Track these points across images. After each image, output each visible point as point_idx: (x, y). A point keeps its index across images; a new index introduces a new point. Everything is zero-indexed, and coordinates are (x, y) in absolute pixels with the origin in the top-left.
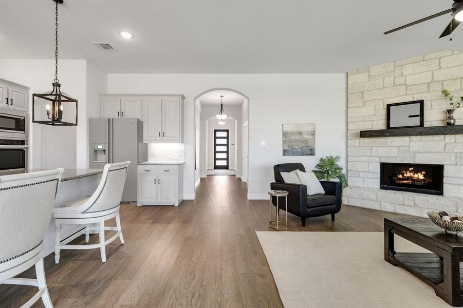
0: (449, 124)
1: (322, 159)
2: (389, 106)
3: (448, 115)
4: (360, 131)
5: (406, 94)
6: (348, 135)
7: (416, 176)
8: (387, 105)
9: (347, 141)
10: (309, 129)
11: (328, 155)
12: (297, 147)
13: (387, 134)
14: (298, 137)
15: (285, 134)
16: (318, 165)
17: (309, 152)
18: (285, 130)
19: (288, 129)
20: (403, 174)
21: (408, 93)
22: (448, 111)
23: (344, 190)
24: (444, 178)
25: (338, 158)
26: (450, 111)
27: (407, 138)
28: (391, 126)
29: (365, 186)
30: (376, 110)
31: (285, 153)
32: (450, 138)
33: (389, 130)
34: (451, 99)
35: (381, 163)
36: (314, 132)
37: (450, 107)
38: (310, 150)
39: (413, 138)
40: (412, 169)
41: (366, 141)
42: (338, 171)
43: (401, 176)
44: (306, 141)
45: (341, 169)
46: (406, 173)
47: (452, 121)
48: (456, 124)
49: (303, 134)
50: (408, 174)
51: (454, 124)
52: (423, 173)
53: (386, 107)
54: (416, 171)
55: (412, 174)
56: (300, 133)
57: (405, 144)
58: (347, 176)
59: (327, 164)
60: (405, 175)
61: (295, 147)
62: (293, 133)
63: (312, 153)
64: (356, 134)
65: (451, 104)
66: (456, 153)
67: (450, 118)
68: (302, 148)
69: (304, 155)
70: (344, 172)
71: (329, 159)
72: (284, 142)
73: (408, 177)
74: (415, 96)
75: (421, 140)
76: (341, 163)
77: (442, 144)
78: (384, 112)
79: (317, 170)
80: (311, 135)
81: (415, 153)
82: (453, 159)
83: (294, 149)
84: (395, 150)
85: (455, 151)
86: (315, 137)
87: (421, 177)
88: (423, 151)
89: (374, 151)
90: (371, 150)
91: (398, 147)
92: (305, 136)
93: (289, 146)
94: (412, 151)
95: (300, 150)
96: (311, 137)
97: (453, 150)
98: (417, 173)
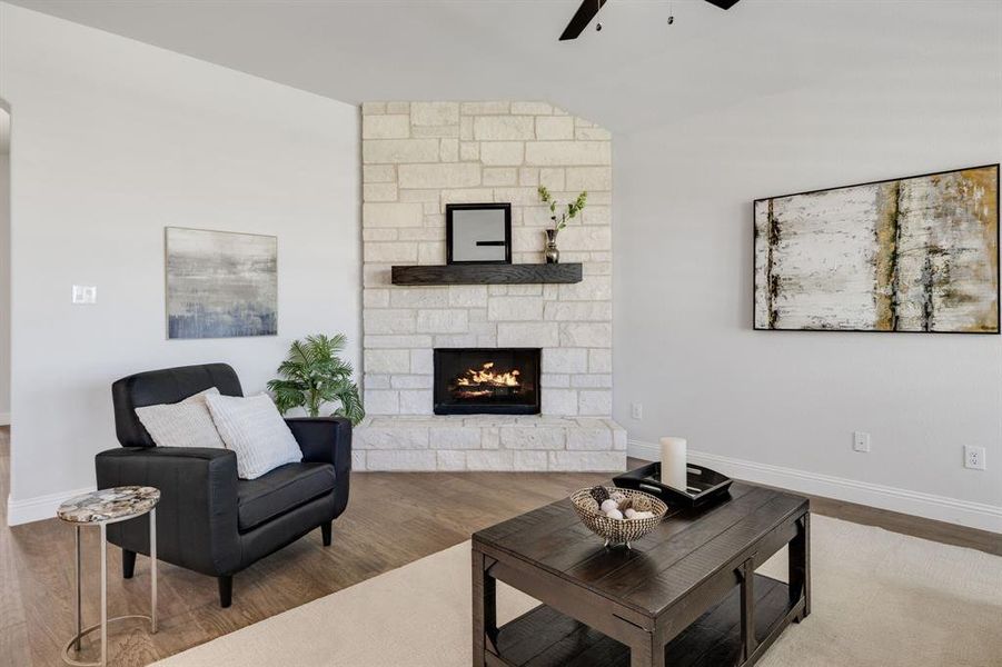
0: (550, 260)
1: (296, 346)
2: (450, 209)
3: (548, 241)
4: (394, 268)
5: (481, 186)
6: (365, 277)
7: (499, 380)
8: (448, 205)
9: (362, 293)
10: (259, 251)
11: (314, 333)
12: (219, 309)
13: (448, 277)
14: (222, 275)
15: (172, 263)
16: (286, 365)
17: (260, 326)
18: (174, 247)
19: (182, 244)
20: (470, 378)
21: (485, 184)
22: (549, 231)
23: (355, 431)
24: (543, 377)
25: (339, 340)
26: (551, 234)
27: (482, 289)
28: (454, 260)
29: (403, 411)
30: (424, 215)
31: (175, 329)
32: (550, 290)
33: (452, 267)
34: (552, 208)
35: (435, 350)
36: (274, 261)
37: (551, 225)
38: (262, 317)
39: (495, 289)
40: (491, 365)
41: (406, 293)
42: (340, 377)
43: (465, 382)
44: (247, 290)
45: (348, 372)
46: (478, 376)
47: (555, 255)
48: (559, 262)
49: (239, 267)
50: (484, 377)
51: (557, 261)
52: (515, 373)
53: (444, 210)
54: (498, 371)
55: (491, 377)
56: (231, 264)
57: (480, 304)
58: (363, 389)
59: (311, 358)
60: (476, 378)
61: (211, 308)
62: (203, 262)
63: (267, 327)
64: (383, 273)
65: (553, 218)
66: (560, 323)
67: (552, 248)
68: (235, 313)
69: (241, 334)
70: (354, 378)
71: (317, 346)
72: (170, 290)
73: (482, 383)
74: (497, 191)
75: (507, 295)
76: (346, 355)
77: (539, 302)
78: (441, 222)
79: (283, 379)
80: (263, 270)
81: (497, 324)
82: (555, 334)
83: (206, 315)
84: (462, 315)
85: (557, 318)
86: (276, 280)
87: (511, 382)
88: (510, 319)
89: (420, 320)
90: (416, 317)
91: (469, 309)
92: (247, 275)
93: (191, 305)
94: (491, 317)
95: (227, 318)
96: (265, 276)
97: (555, 315)
98: (502, 374)
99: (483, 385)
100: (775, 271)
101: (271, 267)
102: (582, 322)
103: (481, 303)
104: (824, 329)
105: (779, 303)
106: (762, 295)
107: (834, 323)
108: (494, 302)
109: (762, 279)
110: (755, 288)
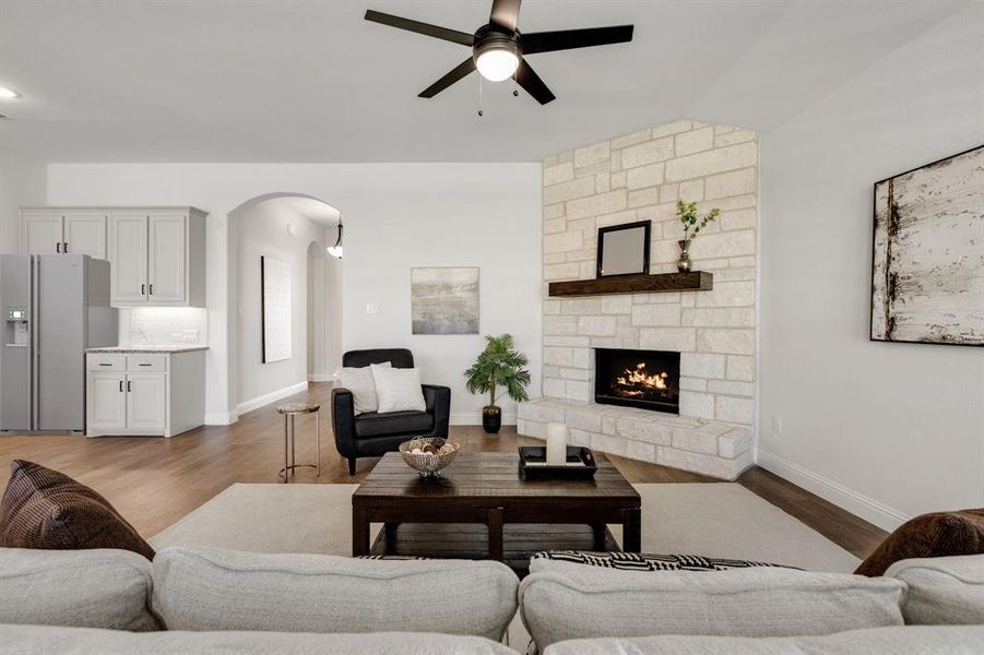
0: (681, 269)
2: (602, 232)
3: (681, 252)
4: (550, 284)
7: (650, 381)
10: (466, 278)
12: (441, 316)
14: (443, 295)
15: (416, 289)
17: (467, 327)
18: (416, 281)
19: (421, 278)
20: (627, 377)
22: (681, 242)
24: (680, 379)
26: (682, 244)
27: (627, 299)
28: (604, 274)
30: (584, 240)
31: (416, 327)
33: (600, 280)
35: (595, 350)
36: (477, 284)
38: (469, 322)
39: (637, 297)
40: (643, 365)
41: (571, 303)
43: (623, 381)
44: (458, 304)
46: (633, 375)
47: (685, 264)
48: (691, 270)
49: (454, 289)
50: (637, 378)
51: (688, 270)
52: (664, 375)
54: (650, 372)
55: (643, 377)
56: (448, 287)
60: (631, 379)
61: (436, 316)
62: (431, 287)
63: (473, 328)
65: (685, 230)
66: (697, 329)
67: (684, 258)
68: (450, 319)
69: (455, 333)
72: (414, 306)
73: (637, 383)
75: (647, 303)
77: (677, 309)
78: (595, 243)
80: (469, 291)
81: (639, 328)
82: (692, 339)
83: (434, 320)
84: (611, 321)
85: (695, 324)
86: (478, 296)
87: (660, 384)
88: (651, 324)
89: (581, 324)
90: (578, 322)
91: (616, 315)
92: (459, 294)
93: (425, 314)
94: (634, 323)
95: (446, 322)
96: (470, 294)
97: (692, 322)
98: (653, 376)
99: (639, 386)
100: (894, 268)
101: (475, 288)
102: (719, 328)
103: (626, 310)
104: (944, 342)
105: (897, 308)
106: (880, 297)
107: (954, 333)
108: (637, 310)
109: (880, 280)
110: (873, 289)
